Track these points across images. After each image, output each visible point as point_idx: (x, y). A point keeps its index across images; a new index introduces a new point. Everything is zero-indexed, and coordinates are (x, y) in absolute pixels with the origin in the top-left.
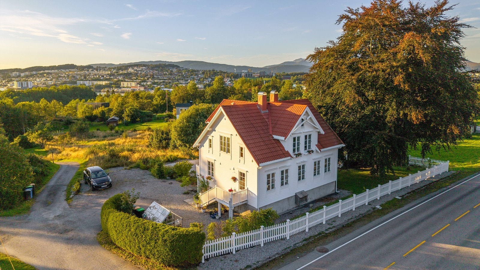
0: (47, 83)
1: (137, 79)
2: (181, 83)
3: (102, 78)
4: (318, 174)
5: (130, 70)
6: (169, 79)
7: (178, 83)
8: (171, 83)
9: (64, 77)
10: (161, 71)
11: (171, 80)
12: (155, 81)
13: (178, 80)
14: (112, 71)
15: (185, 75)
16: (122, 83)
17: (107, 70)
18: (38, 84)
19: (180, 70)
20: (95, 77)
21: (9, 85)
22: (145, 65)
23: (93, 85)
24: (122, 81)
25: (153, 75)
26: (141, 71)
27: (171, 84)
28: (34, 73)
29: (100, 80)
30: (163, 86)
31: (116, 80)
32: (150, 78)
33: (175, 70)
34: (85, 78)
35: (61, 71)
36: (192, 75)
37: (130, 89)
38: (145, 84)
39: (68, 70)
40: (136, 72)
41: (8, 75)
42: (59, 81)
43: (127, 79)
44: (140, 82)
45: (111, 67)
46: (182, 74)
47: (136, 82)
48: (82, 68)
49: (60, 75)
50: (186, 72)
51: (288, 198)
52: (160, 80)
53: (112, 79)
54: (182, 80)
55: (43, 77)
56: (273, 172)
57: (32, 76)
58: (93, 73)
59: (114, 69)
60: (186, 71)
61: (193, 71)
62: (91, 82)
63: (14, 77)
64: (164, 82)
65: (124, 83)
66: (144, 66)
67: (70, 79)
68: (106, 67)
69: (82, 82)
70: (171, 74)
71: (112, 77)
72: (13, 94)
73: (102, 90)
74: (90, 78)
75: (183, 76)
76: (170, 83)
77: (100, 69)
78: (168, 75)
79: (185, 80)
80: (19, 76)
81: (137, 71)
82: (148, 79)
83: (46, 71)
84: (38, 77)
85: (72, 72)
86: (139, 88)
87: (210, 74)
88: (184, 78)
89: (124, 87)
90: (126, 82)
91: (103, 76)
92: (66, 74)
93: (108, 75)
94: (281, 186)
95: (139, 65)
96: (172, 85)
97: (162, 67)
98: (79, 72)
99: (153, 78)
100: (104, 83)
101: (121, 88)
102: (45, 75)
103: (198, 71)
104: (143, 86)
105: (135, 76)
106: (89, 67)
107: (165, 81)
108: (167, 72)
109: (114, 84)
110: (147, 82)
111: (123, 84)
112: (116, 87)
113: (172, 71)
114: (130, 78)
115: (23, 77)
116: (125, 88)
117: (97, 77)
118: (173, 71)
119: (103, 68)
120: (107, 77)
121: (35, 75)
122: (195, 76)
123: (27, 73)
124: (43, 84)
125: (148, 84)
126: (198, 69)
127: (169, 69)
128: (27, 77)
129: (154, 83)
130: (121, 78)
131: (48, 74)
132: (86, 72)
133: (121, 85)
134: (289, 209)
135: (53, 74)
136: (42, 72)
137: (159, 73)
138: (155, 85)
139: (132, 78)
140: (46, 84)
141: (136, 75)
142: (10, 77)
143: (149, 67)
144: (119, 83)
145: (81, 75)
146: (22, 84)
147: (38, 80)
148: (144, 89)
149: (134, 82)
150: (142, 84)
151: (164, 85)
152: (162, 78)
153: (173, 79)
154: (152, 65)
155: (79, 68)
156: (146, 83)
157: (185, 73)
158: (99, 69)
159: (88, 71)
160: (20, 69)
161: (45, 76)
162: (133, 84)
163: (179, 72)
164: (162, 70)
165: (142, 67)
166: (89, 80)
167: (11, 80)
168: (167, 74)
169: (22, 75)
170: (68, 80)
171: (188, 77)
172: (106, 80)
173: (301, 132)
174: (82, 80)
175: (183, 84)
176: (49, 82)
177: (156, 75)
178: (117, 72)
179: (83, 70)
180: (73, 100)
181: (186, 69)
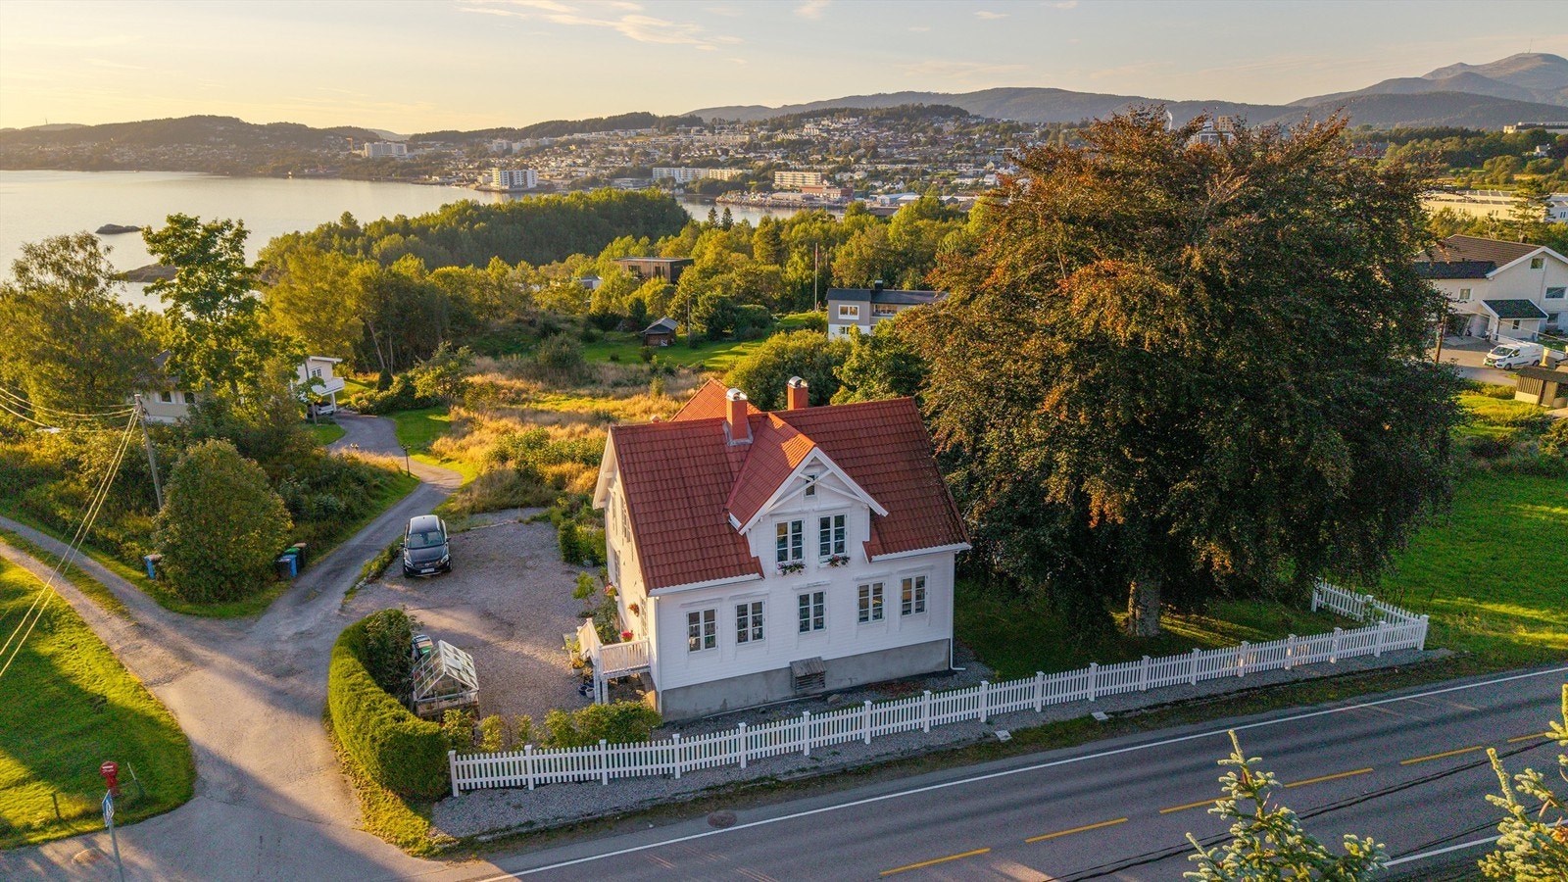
0: (573, 174)
1: (824, 160)
2: (962, 175)
3: (722, 159)
4: (878, 616)
5: (810, 130)
6: (925, 160)
7: (951, 172)
8: (928, 174)
9: (621, 153)
10: (904, 131)
11: (930, 161)
12: (879, 167)
13: (952, 164)
14: (757, 133)
15: (978, 146)
16: (778, 174)
17: (741, 132)
18: (551, 177)
19: (968, 126)
20: (705, 153)
21: (480, 179)
22: (857, 110)
23: (695, 183)
24: (779, 167)
25: (875, 148)
26: (842, 131)
27: (928, 177)
28: (546, 140)
29: (716, 165)
30: (901, 185)
31: (761, 163)
32: (865, 156)
33: (949, 127)
34: (676, 157)
35: (616, 134)
36: (1002, 144)
37: (800, 195)
38: (846, 176)
39: (632, 133)
40: (825, 135)
41: (480, 149)
42: (605, 168)
43: (796, 160)
44: (832, 172)
45: (753, 118)
46: (970, 140)
47: (820, 171)
48: (672, 124)
49: (610, 148)
50: (987, 134)
51: (766, 674)
52: (895, 163)
53: (750, 160)
54: (968, 161)
55: (566, 154)
56: (709, 607)
57: (540, 150)
58: (699, 141)
59: (761, 124)
60: (986, 130)
61: (1012, 128)
62: (690, 170)
63: (496, 155)
64: (905, 170)
65: (784, 173)
66: (854, 113)
67: (634, 161)
68: (738, 122)
69: (665, 170)
70: (933, 142)
71: (752, 155)
72: (475, 214)
73: (719, 198)
74: (689, 158)
75: (974, 146)
76: (925, 173)
77: (722, 128)
78: (925, 144)
79: (975, 162)
80: (508, 151)
81: (828, 131)
82: (857, 161)
83: (577, 136)
84: (555, 153)
85: (643, 139)
86: (825, 192)
87: (1066, 139)
88: (974, 155)
89: (782, 190)
90: (790, 170)
91: (726, 152)
92: (626, 145)
93: (741, 147)
94: (739, 641)
95: (838, 110)
96: (931, 181)
97: (911, 118)
98: (661, 139)
99: (875, 155)
100: (725, 174)
101: (773, 191)
102: (573, 147)
103: (1028, 127)
104: (840, 184)
105: (819, 152)
106: (692, 121)
107: (909, 166)
108: (925, 133)
109: (755, 177)
110: (853, 171)
111: (782, 179)
112: (759, 189)
113: (939, 131)
114: (803, 158)
115: (516, 156)
116: (786, 191)
117: (711, 153)
118: (945, 128)
119: (730, 123)
120: (737, 153)
121: (547, 147)
122: (1015, 147)
123: (528, 142)
124: (565, 178)
125: (856, 177)
126: (1030, 121)
127: (932, 124)
128: (527, 153)
129: (875, 175)
130: (776, 158)
131: (581, 143)
132: (682, 137)
133: (774, 181)
134: (770, 699)
135: (593, 145)
136: (566, 137)
137: (895, 140)
138: (876, 180)
139: (811, 158)
140: (572, 177)
141: (824, 145)
142: (485, 154)
143: (866, 119)
144: (769, 173)
145: (666, 147)
146: (511, 178)
147: (553, 164)
148: (843, 194)
149: (815, 171)
150: (838, 177)
151: (904, 180)
152: (903, 157)
153: (936, 161)
154: (877, 109)
155: (662, 125)
156: (849, 174)
157: (981, 137)
158: (717, 127)
159: (687, 132)
160: (511, 130)
161: (571, 152)
162: (811, 178)
163: (964, 132)
164: (908, 129)
165: (845, 117)
166: (687, 166)
167: (489, 165)
168: (923, 139)
169: (516, 147)
170: (630, 164)
171: (987, 153)
172: (735, 163)
173: (806, 509)
174: (667, 165)
175: (969, 177)
176: (580, 169)
177: (886, 147)
178: (769, 138)
179: (674, 130)
180: (618, 238)
181: (990, 121)
